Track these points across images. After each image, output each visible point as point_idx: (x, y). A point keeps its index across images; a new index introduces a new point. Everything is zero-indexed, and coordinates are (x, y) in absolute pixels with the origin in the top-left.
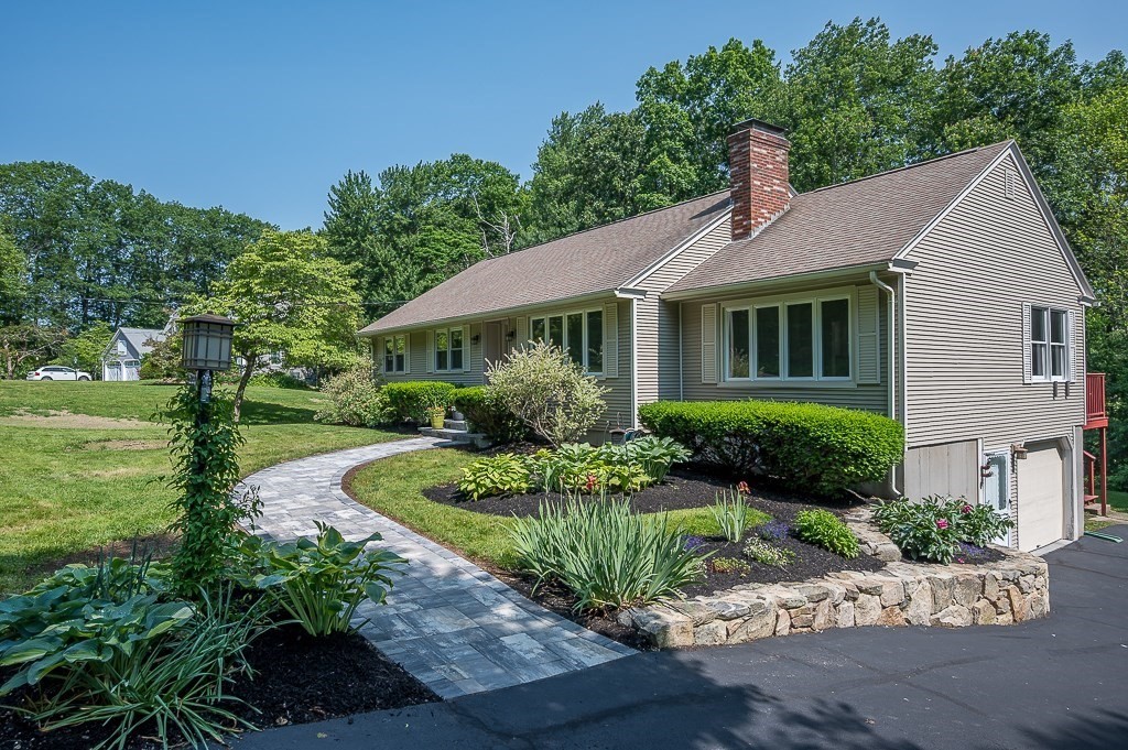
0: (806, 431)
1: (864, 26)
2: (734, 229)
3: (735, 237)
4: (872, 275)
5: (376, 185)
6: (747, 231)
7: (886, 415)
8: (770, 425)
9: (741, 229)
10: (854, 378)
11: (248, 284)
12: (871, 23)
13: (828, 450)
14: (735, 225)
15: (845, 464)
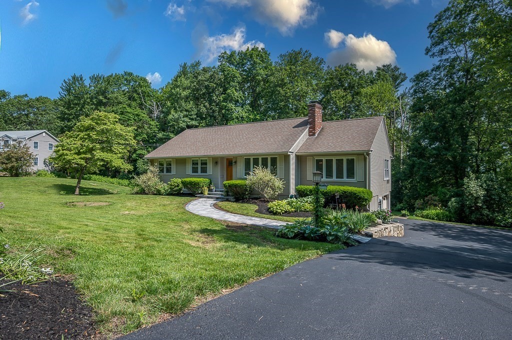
0: (355, 194)
1: (304, 52)
2: (309, 133)
3: (310, 135)
4: (365, 154)
5: (87, 82)
6: (314, 134)
7: (366, 188)
8: (345, 192)
9: (312, 133)
10: (356, 180)
11: (89, 134)
12: (306, 52)
13: (360, 198)
14: (310, 132)
15: (363, 202)
